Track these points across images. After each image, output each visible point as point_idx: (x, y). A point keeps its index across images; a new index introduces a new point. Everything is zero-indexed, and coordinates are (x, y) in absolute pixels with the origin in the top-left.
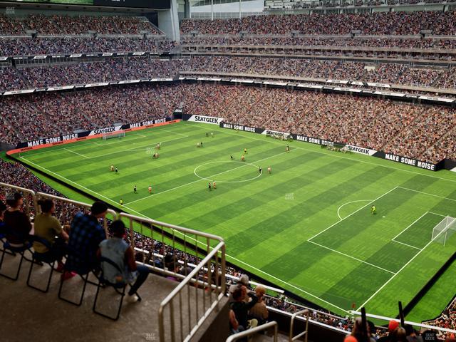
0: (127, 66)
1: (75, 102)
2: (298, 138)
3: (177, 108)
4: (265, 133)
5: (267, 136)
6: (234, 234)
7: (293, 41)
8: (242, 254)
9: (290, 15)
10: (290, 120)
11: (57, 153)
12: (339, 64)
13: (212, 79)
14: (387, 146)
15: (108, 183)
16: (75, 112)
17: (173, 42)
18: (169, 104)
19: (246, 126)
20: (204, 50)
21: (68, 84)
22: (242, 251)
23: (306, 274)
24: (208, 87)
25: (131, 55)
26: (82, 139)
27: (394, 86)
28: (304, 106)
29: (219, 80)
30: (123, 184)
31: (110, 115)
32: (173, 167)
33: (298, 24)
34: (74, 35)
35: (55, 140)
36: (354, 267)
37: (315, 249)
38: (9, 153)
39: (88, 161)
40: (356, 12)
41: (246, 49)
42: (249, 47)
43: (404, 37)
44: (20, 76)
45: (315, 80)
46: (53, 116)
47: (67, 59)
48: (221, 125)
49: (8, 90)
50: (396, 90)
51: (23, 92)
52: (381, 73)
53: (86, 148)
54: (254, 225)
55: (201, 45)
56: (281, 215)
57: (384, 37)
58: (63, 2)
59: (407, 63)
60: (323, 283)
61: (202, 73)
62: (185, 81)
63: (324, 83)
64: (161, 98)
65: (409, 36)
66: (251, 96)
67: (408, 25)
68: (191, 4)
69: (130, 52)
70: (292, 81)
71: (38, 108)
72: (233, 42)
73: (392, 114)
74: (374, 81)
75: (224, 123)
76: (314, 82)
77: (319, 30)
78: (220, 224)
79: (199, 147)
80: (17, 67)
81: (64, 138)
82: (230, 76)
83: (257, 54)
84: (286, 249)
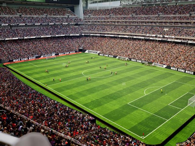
0: (60, 29)
1: (36, 44)
2: (132, 60)
3: (80, 47)
5: (118, 59)
6: (94, 100)
7: (132, 18)
8: (96, 109)
9: (131, 7)
10: (129, 52)
11: (25, 65)
12: (152, 28)
13: (97, 35)
14: (172, 64)
15: (43, 77)
16: (36, 48)
17: (80, 19)
18: (77, 45)
19: (110, 55)
20: (94, 23)
21: (33, 36)
22: (96, 108)
23: (124, 119)
24: (94, 38)
25: (62, 24)
26: (37, 59)
27: (176, 37)
28: (136, 46)
29: (99, 35)
30: (49, 77)
31: (51, 49)
32: (73, 71)
33: (135, 11)
34: (37, 16)
35: (25, 59)
36: (148, 116)
37: (130, 107)
38: (5, 64)
39: (37, 68)
40: (161, 5)
41: (112, 22)
42: (113, 21)
43: (182, 15)
44: (13, 32)
45: (141, 35)
46: (26, 49)
47: (34, 25)
48: (99, 54)
49: (7, 38)
50: (177, 39)
51: (14, 39)
52: (171, 31)
53: (38, 63)
54: (104, 96)
55: (92, 20)
56: (117, 92)
57: (172, 15)
58: (32, 1)
59: (183, 27)
60: (131, 123)
61: (92, 32)
62: (85, 36)
63: (145, 36)
64: (74, 43)
65: (184, 15)
66: (113, 42)
67: (184, 10)
68: (89, 3)
69: (62, 23)
70: (131, 35)
71: (20, 46)
72: (106, 19)
73: (175, 50)
74: (168, 35)
75: (100, 53)
76: (140, 36)
77: (144, 13)
78: (89, 95)
79: (87, 63)
80: (12, 28)
81: (29, 58)
82: (104, 33)
83: (116, 24)
84: (117, 107)
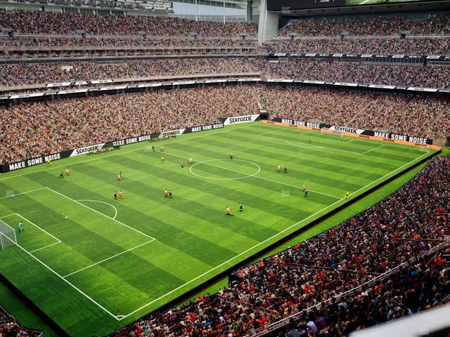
4: (74, 154)
27: (116, 80)
